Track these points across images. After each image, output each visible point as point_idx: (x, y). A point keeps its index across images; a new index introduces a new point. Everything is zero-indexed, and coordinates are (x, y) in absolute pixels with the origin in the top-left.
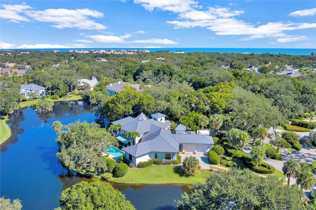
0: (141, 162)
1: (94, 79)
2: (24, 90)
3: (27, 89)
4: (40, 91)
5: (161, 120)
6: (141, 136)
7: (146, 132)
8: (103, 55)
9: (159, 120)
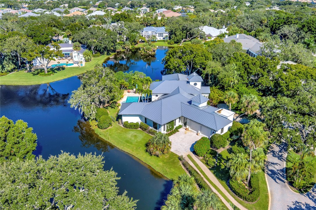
0: (127, 122)
1: (224, 29)
2: (151, 32)
3: (153, 32)
4: (163, 35)
5: (195, 84)
6: (159, 96)
7: (166, 93)
8: (286, 3)
9: (192, 83)
